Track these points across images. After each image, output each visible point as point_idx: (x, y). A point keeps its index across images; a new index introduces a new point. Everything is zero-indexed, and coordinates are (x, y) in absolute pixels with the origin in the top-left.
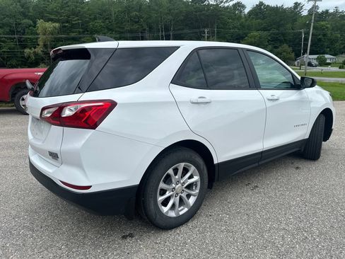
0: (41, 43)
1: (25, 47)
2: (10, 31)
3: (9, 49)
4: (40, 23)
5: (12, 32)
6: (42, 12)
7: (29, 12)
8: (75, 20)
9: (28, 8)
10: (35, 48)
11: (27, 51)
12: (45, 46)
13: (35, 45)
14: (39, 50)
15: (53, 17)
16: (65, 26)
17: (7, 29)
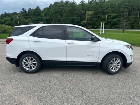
0: (86, 19)
1: (81, 21)
2: (78, 15)
3: (77, 22)
4: (87, 12)
5: (79, 16)
6: (89, 8)
7: (85, 8)
8: (100, 9)
9: (85, 7)
10: (84, 21)
11: (82, 22)
12: (88, 20)
13: (84, 20)
14: (85, 22)
15: (92, 9)
16: (95, 12)
17: (77, 15)
